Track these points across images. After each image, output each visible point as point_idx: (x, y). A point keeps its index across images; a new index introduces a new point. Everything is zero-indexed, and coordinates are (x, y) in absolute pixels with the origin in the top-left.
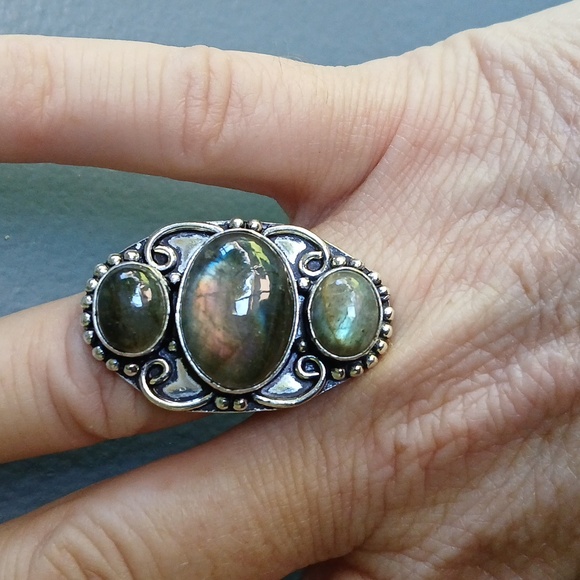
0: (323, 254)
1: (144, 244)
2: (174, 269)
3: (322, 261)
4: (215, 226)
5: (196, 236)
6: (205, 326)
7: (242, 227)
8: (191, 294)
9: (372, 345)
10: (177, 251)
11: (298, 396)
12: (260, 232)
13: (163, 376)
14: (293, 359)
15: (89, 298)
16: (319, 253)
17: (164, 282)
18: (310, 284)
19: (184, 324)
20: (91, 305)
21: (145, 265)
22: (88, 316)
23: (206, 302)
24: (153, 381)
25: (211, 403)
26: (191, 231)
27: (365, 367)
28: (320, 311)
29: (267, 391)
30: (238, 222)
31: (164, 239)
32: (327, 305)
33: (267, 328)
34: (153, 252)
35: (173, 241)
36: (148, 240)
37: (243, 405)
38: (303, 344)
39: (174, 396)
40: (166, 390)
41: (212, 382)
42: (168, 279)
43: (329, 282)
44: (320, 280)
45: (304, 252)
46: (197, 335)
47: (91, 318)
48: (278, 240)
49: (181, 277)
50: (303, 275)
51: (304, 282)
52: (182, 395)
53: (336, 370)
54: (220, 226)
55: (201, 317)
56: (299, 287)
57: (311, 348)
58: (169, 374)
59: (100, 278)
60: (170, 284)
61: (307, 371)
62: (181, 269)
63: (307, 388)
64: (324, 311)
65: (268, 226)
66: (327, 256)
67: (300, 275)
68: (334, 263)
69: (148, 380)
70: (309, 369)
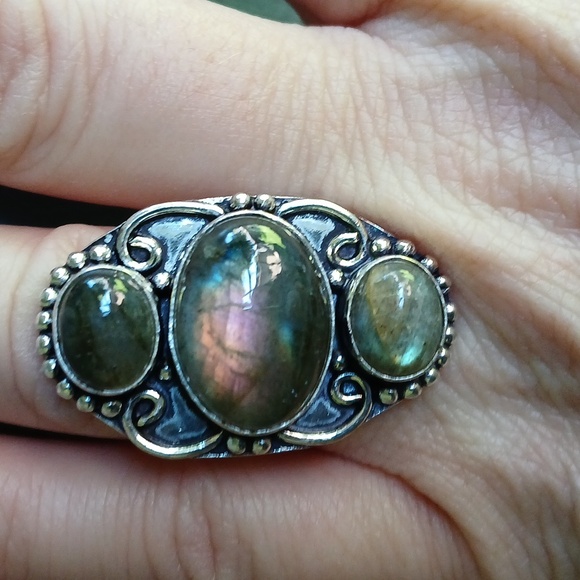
0: (360, 236)
1: (115, 235)
2: (158, 268)
3: (357, 246)
4: (211, 205)
5: (186, 222)
6: (212, 352)
7: (248, 207)
8: (188, 308)
10: (161, 242)
11: (337, 428)
12: (273, 212)
13: (155, 413)
14: (328, 380)
15: (46, 314)
16: (354, 235)
17: (148, 288)
18: (344, 279)
19: (181, 347)
20: (50, 326)
21: (119, 268)
22: (46, 340)
23: (211, 320)
24: (142, 421)
25: (221, 446)
26: (178, 215)
27: (423, 385)
28: (364, 321)
30: (243, 198)
31: (142, 228)
32: (375, 312)
33: (296, 348)
34: (128, 245)
35: (155, 229)
36: (121, 229)
37: (265, 447)
38: (340, 359)
39: (170, 439)
40: (158, 430)
41: (224, 422)
42: (154, 284)
43: (376, 278)
44: (361, 274)
45: (332, 235)
46: (202, 364)
47: (51, 342)
48: (297, 220)
49: (170, 279)
50: (334, 266)
51: (336, 276)
52: (182, 437)
53: (386, 391)
54: (218, 204)
55: (206, 339)
56: (331, 284)
57: (351, 364)
58: (163, 410)
59: (60, 287)
60: (157, 291)
61: (347, 395)
62: (169, 266)
63: (348, 416)
64: (371, 320)
65: (283, 202)
66: (365, 239)
67: (331, 265)
68: (375, 248)
69: (135, 420)
70: (348, 391)
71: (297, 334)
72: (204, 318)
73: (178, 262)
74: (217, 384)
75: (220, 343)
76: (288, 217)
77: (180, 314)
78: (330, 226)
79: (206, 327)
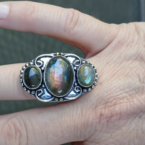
0: (80, 61)
1: (34, 60)
2: (42, 66)
3: (79, 62)
4: (52, 55)
6: (52, 81)
7: (59, 55)
8: (47, 73)
9: (93, 83)
10: (43, 62)
11: (75, 97)
12: (63, 56)
13: (41, 93)
14: (74, 87)
15: (21, 75)
16: (79, 60)
18: (77, 68)
19: (46, 80)
20: (22, 77)
21: (35, 66)
24: (39, 95)
25: (54, 100)
26: (46, 57)
27: (92, 88)
28: (80, 76)
29: (68, 96)
30: (58, 53)
31: (39, 59)
33: (67, 80)
34: (37, 62)
35: (42, 59)
36: (35, 59)
37: (62, 100)
38: (76, 83)
39: (44, 98)
40: (42, 97)
41: (54, 94)
42: (41, 69)
43: (82, 68)
44: (79, 67)
45: (75, 60)
46: (50, 83)
47: (22, 80)
48: (68, 58)
49: (44, 68)
50: (75, 66)
51: (75, 68)
52: (46, 98)
53: (84, 89)
55: (51, 78)
56: (74, 69)
57: (78, 85)
58: (43, 93)
59: (24, 70)
60: (42, 70)
61: (77, 90)
62: (44, 66)
63: (78, 94)
64: (81, 75)
65: (65, 54)
66: (81, 61)
67: (74, 66)
68: (83, 63)
69: (37, 95)
70: (78, 90)
71: (67, 78)
72: (50, 74)
73: (46, 65)
74: (53, 87)
75: (53, 79)
76: (66, 57)
77: (46, 74)
78: (74, 59)
79: (51, 76)
